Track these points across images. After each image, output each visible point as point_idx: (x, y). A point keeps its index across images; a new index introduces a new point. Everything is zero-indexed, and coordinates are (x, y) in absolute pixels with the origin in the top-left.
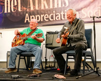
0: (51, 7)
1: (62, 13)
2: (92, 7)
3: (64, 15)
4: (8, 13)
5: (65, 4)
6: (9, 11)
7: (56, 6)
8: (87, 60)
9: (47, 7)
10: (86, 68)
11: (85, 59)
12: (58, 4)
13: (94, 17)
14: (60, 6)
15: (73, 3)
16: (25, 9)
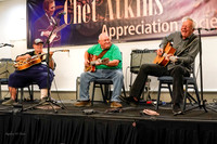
0: (139, 15)
1: (154, 24)
2: (196, 14)
3: (157, 26)
4: (78, 24)
5: (158, 10)
6: (80, 22)
7: (145, 14)
8: (189, 90)
9: (132, 16)
10: (188, 101)
11: (187, 88)
12: (148, 11)
13: (199, 29)
14: (151, 13)
15: (170, 9)
16: (101, 18)
